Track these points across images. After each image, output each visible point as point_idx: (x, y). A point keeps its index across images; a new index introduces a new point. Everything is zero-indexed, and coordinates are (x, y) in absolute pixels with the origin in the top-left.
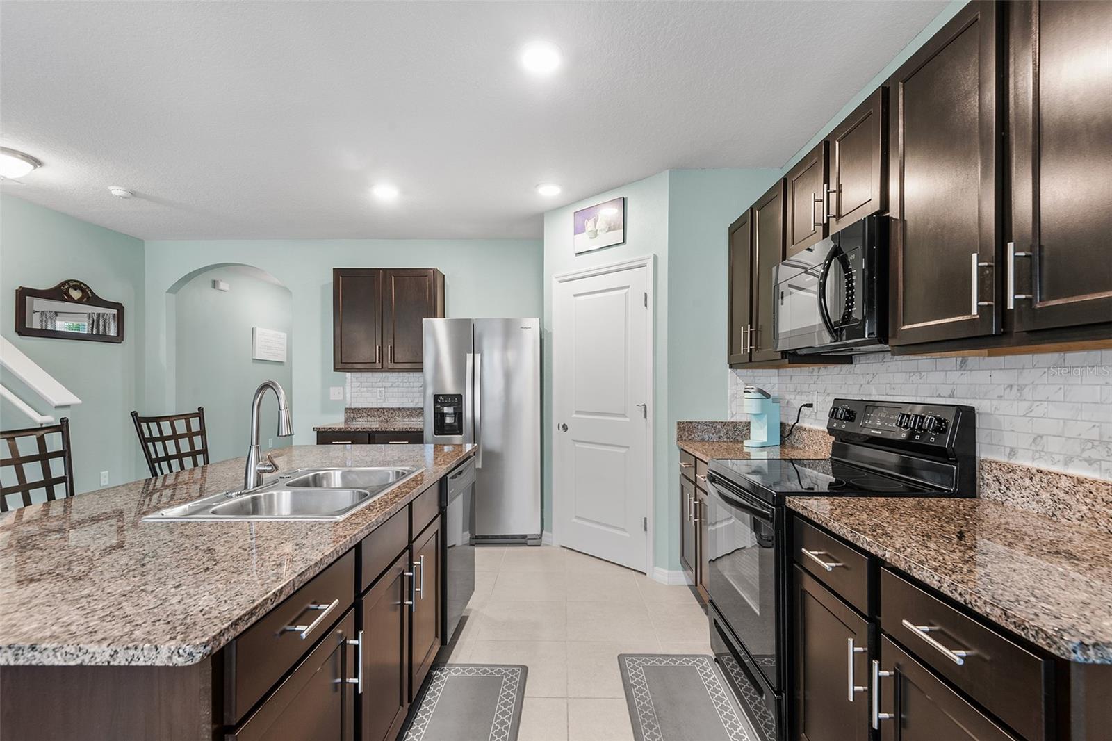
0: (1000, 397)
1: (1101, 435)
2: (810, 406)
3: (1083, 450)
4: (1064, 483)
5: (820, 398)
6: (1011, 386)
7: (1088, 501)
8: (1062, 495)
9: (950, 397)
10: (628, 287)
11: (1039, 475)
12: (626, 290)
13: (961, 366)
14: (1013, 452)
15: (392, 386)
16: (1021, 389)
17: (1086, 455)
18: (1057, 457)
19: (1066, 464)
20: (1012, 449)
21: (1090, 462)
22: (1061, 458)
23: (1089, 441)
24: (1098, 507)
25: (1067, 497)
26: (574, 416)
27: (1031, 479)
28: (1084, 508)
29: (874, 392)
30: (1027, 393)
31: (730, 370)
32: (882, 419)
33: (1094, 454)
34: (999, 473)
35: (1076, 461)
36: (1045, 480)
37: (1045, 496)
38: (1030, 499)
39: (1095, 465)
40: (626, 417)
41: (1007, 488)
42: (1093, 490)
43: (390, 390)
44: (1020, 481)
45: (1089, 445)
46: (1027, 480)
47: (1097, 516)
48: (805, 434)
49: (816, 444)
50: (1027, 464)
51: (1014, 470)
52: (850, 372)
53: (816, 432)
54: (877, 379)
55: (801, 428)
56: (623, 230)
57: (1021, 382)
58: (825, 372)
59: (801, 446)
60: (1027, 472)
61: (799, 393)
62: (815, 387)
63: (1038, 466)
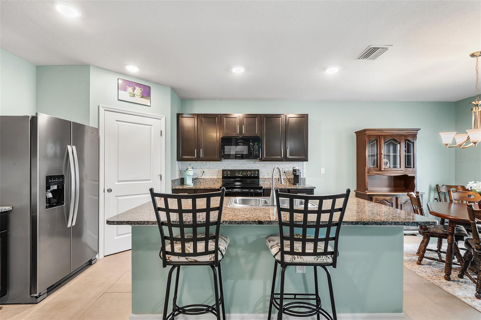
0: (263, 168)
2: (204, 172)
5: (207, 170)
10: (152, 126)
12: (151, 127)
14: (264, 176)
16: (265, 167)
26: (117, 183)
29: (230, 168)
30: (266, 167)
31: (177, 162)
32: (241, 173)
40: (151, 180)
44: (267, 180)
48: (200, 180)
49: (207, 182)
50: (267, 177)
51: (265, 178)
52: (220, 164)
53: (207, 179)
54: (231, 165)
55: (198, 178)
56: (150, 101)
57: (266, 166)
58: (210, 163)
59: (198, 183)
60: (268, 178)
61: (195, 169)
62: (204, 167)
63: (269, 177)
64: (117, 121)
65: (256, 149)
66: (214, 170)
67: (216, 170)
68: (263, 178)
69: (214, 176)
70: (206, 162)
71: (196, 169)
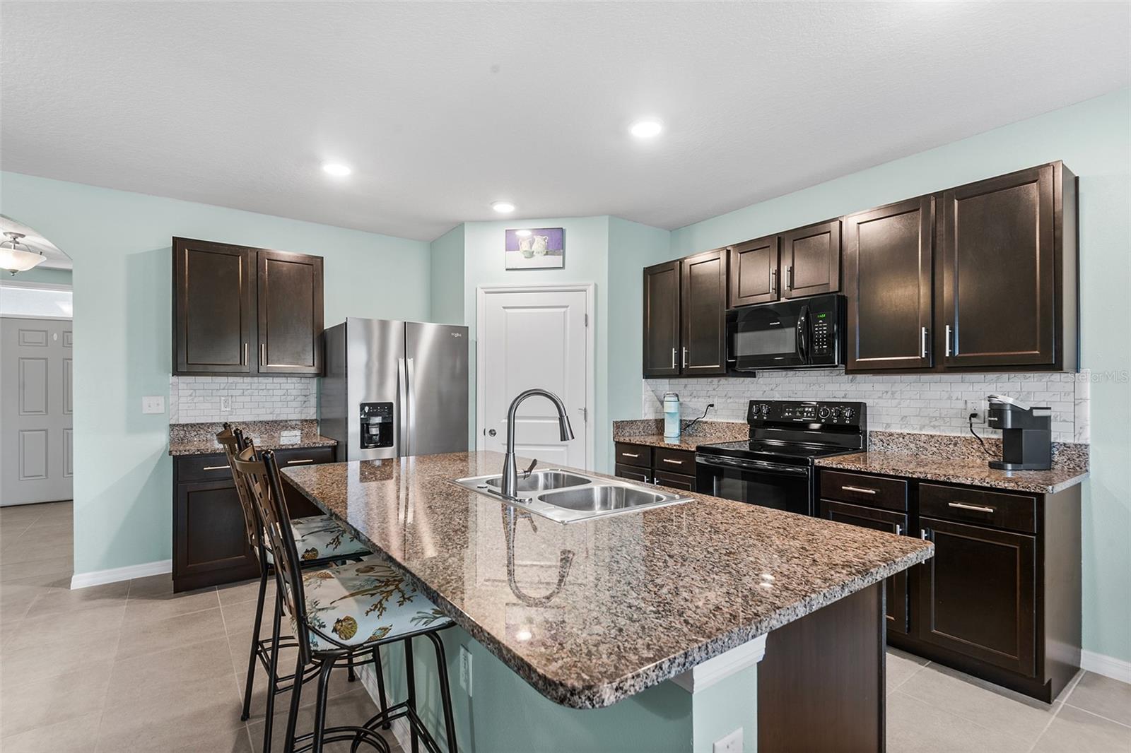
0: (879, 397)
1: (940, 414)
2: (712, 405)
3: (931, 422)
4: (923, 438)
5: (720, 400)
6: (887, 392)
7: (936, 445)
8: (922, 444)
9: (843, 398)
10: (567, 307)
11: (908, 436)
12: (563, 310)
13: (852, 381)
14: (888, 425)
15: (243, 395)
16: (893, 393)
17: (932, 424)
18: (915, 426)
19: (921, 429)
20: (887, 424)
21: (934, 427)
22: (918, 427)
23: (934, 417)
24: (942, 448)
25: (924, 445)
27: (904, 438)
28: (935, 449)
29: (778, 395)
30: (897, 395)
31: (644, 380)
32: (801, 412)
33: (937, 423)
34: (882, 437)
35: (926, 427)
36: (912, 438)
37: (912, 445)
38: (903, 448)
39: (937, 429)
41: (888, 444)
42: (939, 440)
43: (239, 399)
44: (896, 440)
45: (934, 419)
46: (901, 439)
47: (942, 452)
48: (705, 426)
49: (720, 432)
50: (899, 431)
51: (891, 435)
52: (753, 383)
53: (719, 424)
54: (780, 388)
55: (701, 422)
56: (562, 257)
57: (893, 389)
58: (726, 382)
59: (701, 434)
60: (901, 435)
61: (695, 397)
62: (715, 393)
63: (905, 431)
64: (504, 308)
65: (823, 334)
66: (737, 400)
67: (742, 401)
68: (883, 434)
69: (738, 417)
70: (719, 379)
71: (699, 397)
